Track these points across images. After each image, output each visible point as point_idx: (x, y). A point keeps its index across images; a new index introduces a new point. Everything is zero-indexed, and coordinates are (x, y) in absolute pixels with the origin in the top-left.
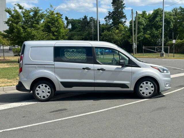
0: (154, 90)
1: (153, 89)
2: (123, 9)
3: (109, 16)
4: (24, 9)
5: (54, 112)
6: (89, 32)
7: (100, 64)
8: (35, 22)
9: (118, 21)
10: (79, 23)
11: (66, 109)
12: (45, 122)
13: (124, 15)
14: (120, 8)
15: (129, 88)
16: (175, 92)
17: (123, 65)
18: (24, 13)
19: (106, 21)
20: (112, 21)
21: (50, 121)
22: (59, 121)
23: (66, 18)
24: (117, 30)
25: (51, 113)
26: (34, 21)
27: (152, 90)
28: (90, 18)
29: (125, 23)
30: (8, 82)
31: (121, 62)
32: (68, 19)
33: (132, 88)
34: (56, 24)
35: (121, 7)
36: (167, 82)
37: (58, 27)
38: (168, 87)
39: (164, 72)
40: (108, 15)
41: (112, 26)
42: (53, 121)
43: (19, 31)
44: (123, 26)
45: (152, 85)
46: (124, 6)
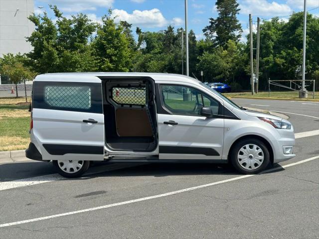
0: (263, 159)
1: (262, 157)
2: (236, 13)
3: (210, 27)
4: (62, 17)
5: (82, 196)
6: (176, 55)
7: (169, 114)
8: (78, 40)
9: (226, 36)
10: (159, 39)
11: (104, 192)
12: (61, 215)
13: (238, 23)
14: (231, 13)
15: (219, 155)
16: (305, 163)
17: (210, 116)
18: (60, 24)
19: (205, 34)
20: (217, 36)
21: (71, 213)
22: (85, 212)
23: (138, 31)
24: (224, 50)
25: (76, 199)
26: (76, 38)
27: (260, 160)
28: (178, 30)
29: (239, 39)
30: (21, 142)
31: (205, 110)
32: (141, 32)
33: (224, 156)
34: (116, 41)
35: (232, 11)
36: (287, 145)
37: (119, 47)
38: (289, 154)
39: (283, 127)
40: (210, 24)
41: (216, 44)
42: (75, 212)
43: (50, 55)
44: (236, 43)
45: (260, 150)
46: (238, 8)
